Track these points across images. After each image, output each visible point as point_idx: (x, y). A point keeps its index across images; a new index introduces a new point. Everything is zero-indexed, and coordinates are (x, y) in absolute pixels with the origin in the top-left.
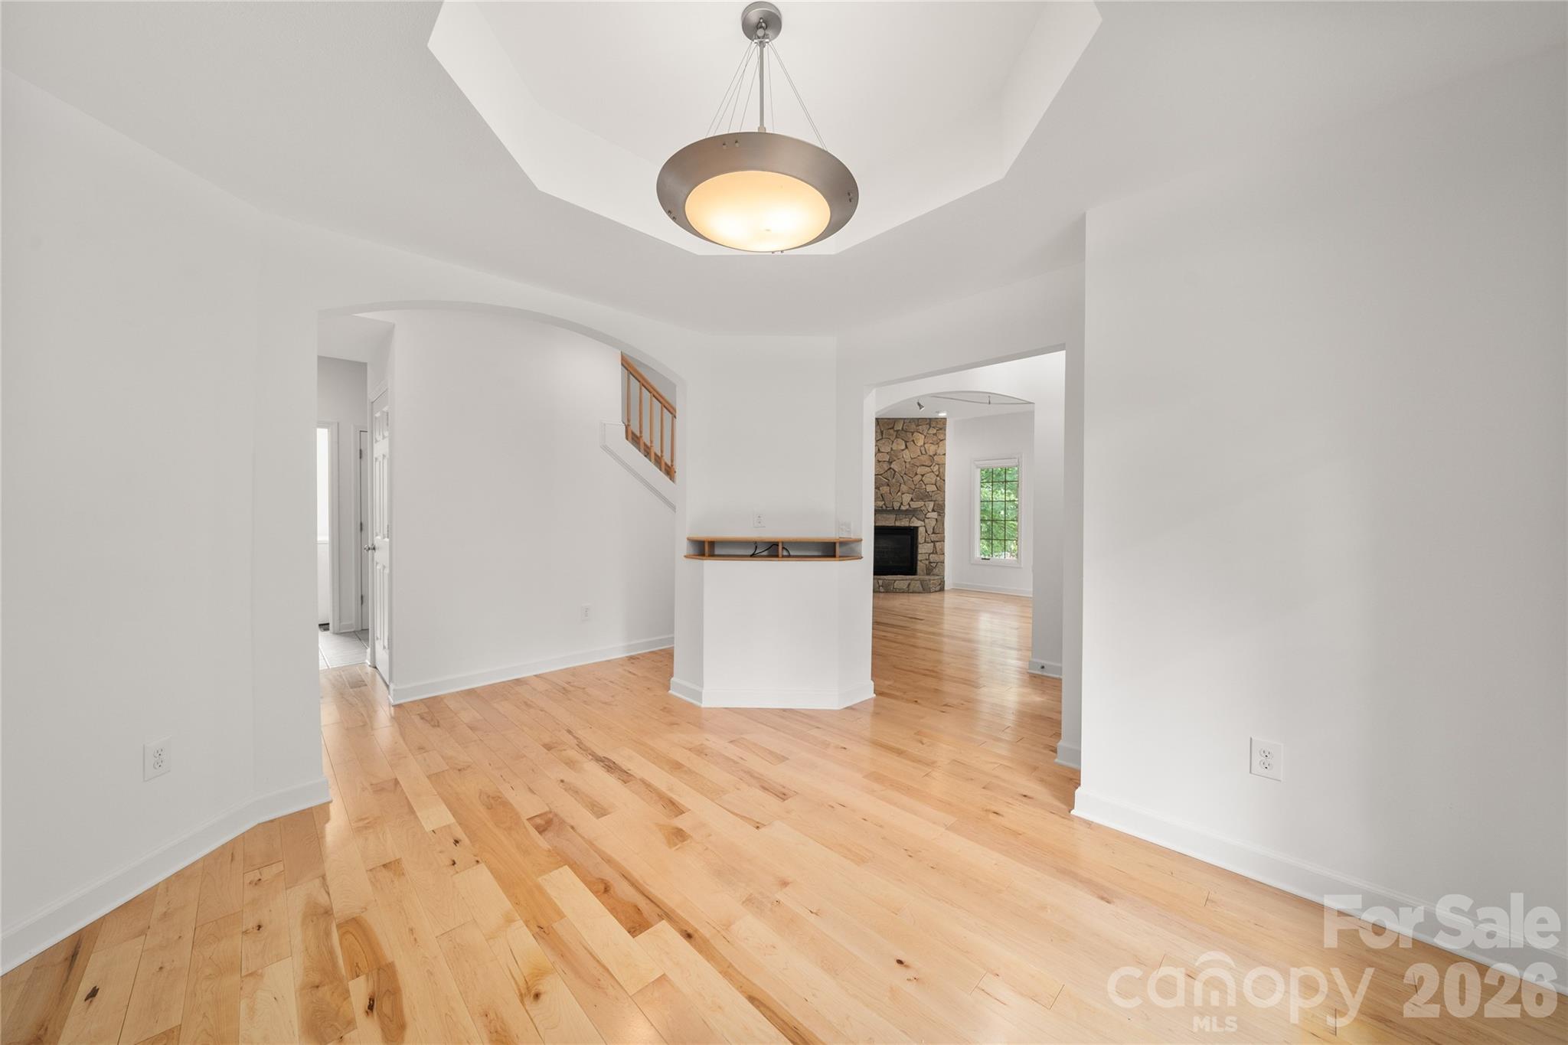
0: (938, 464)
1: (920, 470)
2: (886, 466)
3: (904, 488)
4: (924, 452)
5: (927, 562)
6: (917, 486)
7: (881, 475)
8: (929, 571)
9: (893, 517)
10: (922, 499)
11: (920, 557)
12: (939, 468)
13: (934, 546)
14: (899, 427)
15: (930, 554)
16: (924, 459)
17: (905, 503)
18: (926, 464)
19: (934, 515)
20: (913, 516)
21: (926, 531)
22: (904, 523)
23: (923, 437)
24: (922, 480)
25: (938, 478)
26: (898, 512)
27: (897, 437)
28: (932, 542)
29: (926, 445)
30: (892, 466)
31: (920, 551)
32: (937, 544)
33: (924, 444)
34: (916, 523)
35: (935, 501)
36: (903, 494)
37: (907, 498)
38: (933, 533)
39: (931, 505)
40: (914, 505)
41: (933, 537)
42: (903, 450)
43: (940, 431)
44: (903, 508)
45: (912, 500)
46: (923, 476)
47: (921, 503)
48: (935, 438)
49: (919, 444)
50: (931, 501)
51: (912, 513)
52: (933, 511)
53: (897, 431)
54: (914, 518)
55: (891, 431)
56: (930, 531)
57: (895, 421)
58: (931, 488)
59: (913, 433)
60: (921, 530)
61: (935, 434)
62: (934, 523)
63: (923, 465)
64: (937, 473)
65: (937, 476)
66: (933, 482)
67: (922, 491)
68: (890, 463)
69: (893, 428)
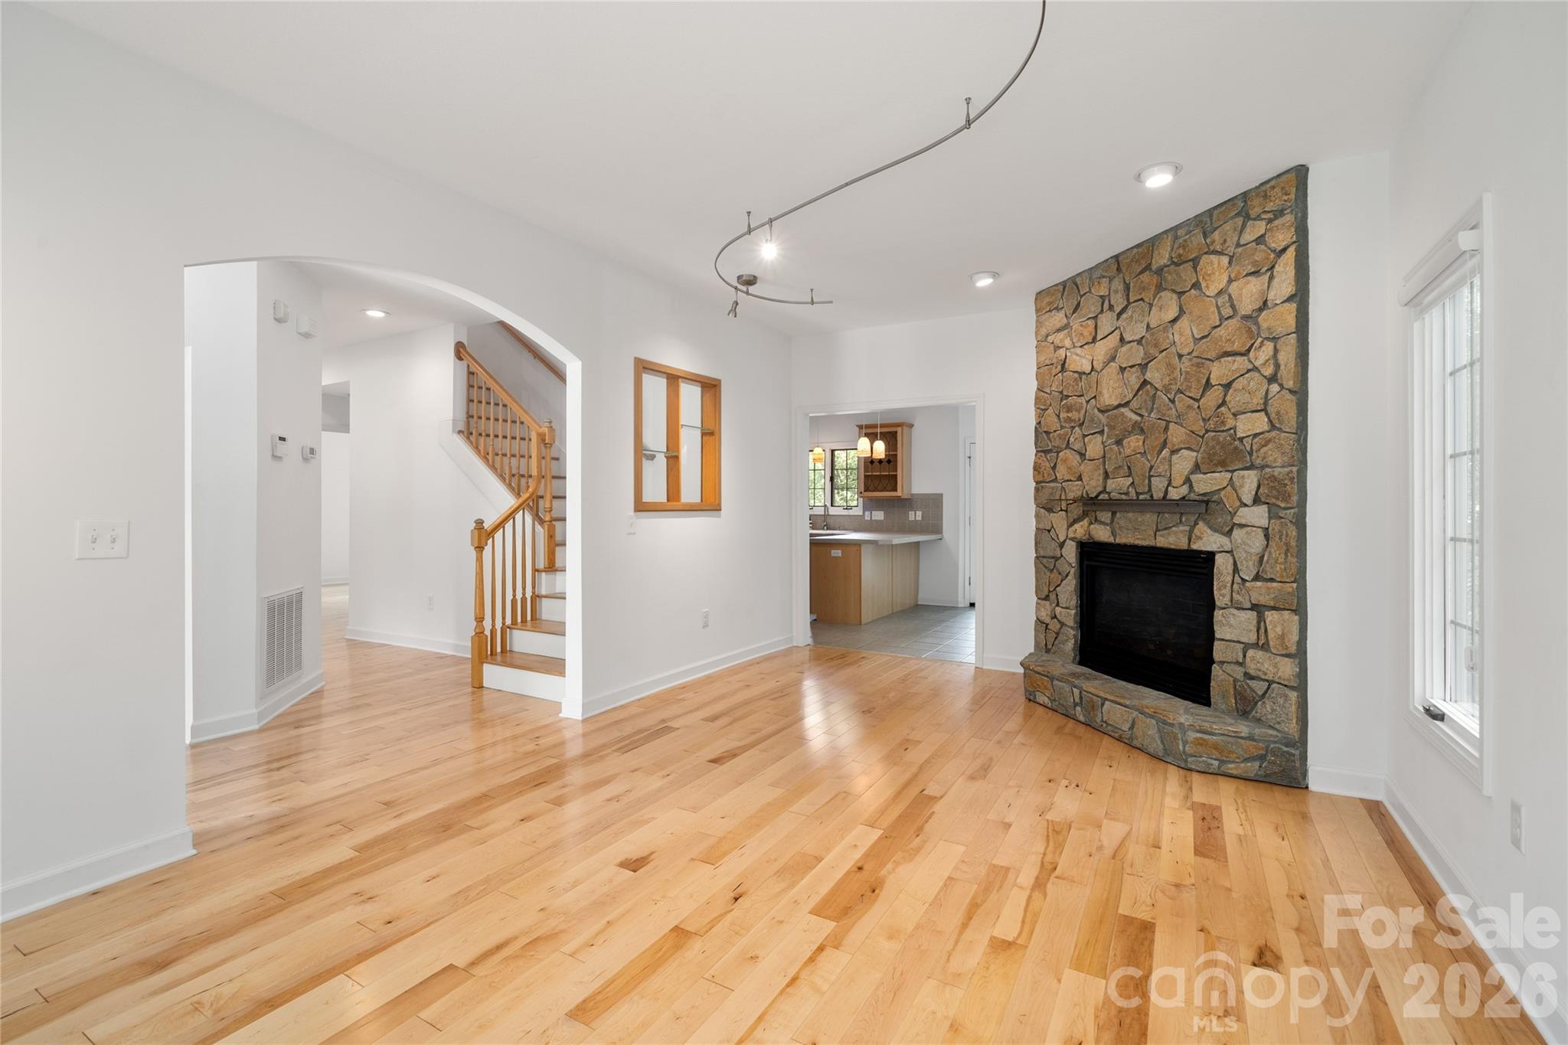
0: (1274, 339)
1: (1219, 372)
2: (1134, 379)
3: (1177, 434)
4: (1227, 311)
5: (1238, 672)
6: (1211, 425)
7: (1126, 404)
8: (1245, 706)
9: (1150, 518)
10: (1223, 464)
11: (1219, 651)
12: (1276, 351)
13: (1261, 619)
14: (1162, 257)
15: (1247, 647)
16: (1230, 334)
17: (1178, 480)
18: (1237, 346)
19: (1258, 516)
20: (1200, 516)
21: (1236, 570)
22: (1174, 539)
23: (1225, 260)
24: (1224, 403)
25: (1275, 388)
26: (1164, 505)
27: (1160, 288)
28: (1255, 607)
29: (1234, 288)
30: (1148, 376)
31: (1220, 632)
32: (1270, 616)
33: (1230, 281)
34: (1208, 540)
35: (1263, 467)
36: (1173, 452)
37: (1183, 462)
38: (1257, 577)
39: (1249, 482)
40: (1205, 483)
41: (1260, 593)
42: (1174, 321)
43: (1276, 222)
44: (1174, 494)
45: (1197, 468)
46: (1228, 386)
47: (1219, 479)
48: (1260, 254)
49: (1212, 291)
50: (1251, 467)
51: (1204, 507)
52: (1257, 501)
53: (1160, 271)
54: (1201, 524)
55: (1146, 277)
56: (1248, 572)
57: (1150, 246)
58: (1250, 425)
59: (1195, 262)
60: (1222, 563)
61: (1260, 241)
62: (1257, 542)
63: (1227, 354)
64: (1268, 371)
65: (1273, 379)
66: (1257, 401)
67: (1222, 436)
68: (1144, 367)
69: (1148, 267)
